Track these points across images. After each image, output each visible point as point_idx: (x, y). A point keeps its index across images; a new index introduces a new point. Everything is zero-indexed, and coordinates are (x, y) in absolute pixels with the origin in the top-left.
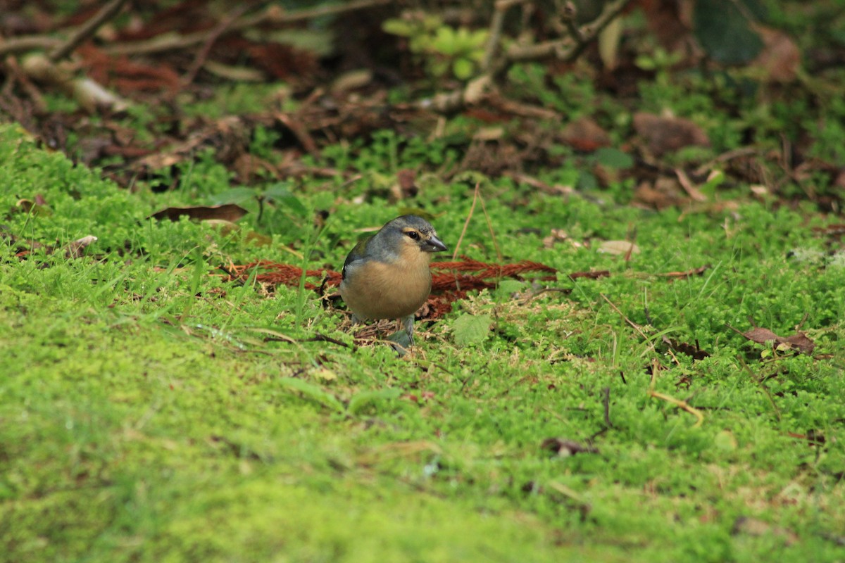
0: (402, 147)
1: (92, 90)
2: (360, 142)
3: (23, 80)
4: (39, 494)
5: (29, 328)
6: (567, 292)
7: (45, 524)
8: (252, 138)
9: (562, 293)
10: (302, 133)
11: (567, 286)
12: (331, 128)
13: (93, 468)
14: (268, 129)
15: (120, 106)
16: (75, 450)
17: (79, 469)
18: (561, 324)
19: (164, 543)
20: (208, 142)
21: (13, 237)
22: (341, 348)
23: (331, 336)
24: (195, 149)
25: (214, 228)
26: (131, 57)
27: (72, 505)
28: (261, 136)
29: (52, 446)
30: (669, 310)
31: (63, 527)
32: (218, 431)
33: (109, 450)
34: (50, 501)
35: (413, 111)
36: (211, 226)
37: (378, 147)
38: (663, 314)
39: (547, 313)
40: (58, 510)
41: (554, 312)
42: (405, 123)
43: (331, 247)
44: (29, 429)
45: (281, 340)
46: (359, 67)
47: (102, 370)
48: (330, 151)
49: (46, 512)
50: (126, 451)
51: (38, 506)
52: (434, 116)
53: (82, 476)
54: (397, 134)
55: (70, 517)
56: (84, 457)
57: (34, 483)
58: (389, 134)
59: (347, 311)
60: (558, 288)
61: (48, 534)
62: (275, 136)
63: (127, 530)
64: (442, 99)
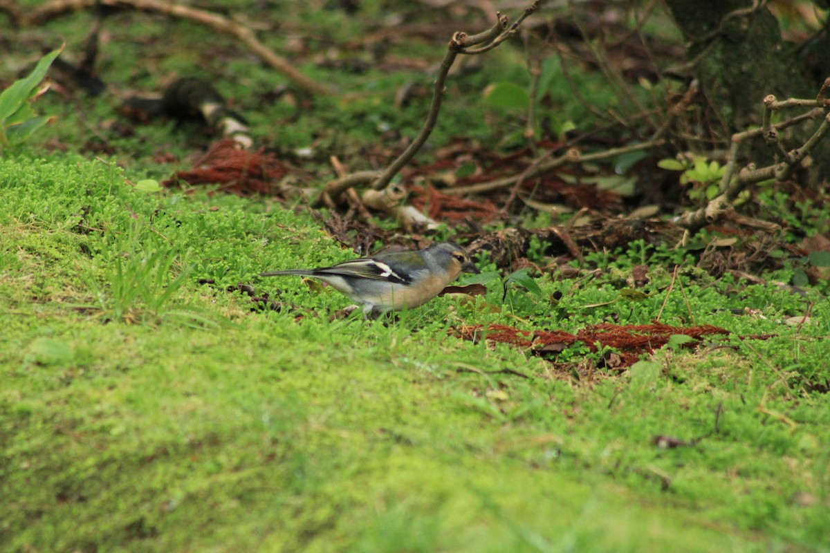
0: (650, 252)
1: (413, 214)
2: (620, 249)
3: (362, 208)
4: (237, 469)
5: (264, 357)
6: (736, 349)
7: (239, 490)
8: (527, 246)
9: (733, 350)
10: (571, 242)
11: (735, 344)
12: (595, 238)
13: (279, 450)
14: (541, 239)
15: (433, 225)
16: (267, 437)
17: (270, 450)
18: (723, 370)
19: (319, 500)
20: (486, 247)
21: (293, 306)
22: (521, 378)
23: (518, 370)
24: (474, 251)
25: (454, 299)
26: (465, 195)
27: (260, 476)
28: (535, 244)
29: (253, 435)
30: (814, 360)
31: (252, 491)
32: (387, 426)
33: (296, 436)
34: (244, 474)
35: (663, 224)
36: (452, 297)
37: (631, 253)
38: (809, 363)
39: (712, 362)
40: (249, 479)
41: (719, 361)
42: (655, 233)
43: (558, 318)
44: (238, 423)
45: (470, 371)
46: (652, 203)
47: (310, 385)
48: (592, 256)
49: (240, 481)
50: (308, 438)
51: (234, 477)
52: (682, 229)
53: (271, 457)
54: (647, 241)
55: (257, 484)
56: (275, 442)
57: (236, 461)
58: (641, 242)
59: (556, 362)
60: (731, 345)
61: (240, 498)
62: (547, 244)
63: (298, 493)
64: (689, 215)
